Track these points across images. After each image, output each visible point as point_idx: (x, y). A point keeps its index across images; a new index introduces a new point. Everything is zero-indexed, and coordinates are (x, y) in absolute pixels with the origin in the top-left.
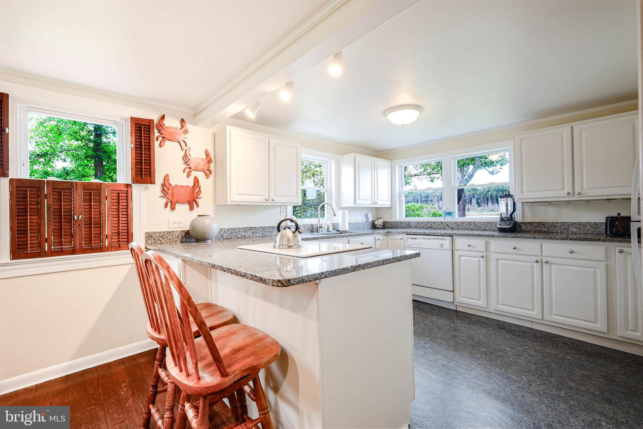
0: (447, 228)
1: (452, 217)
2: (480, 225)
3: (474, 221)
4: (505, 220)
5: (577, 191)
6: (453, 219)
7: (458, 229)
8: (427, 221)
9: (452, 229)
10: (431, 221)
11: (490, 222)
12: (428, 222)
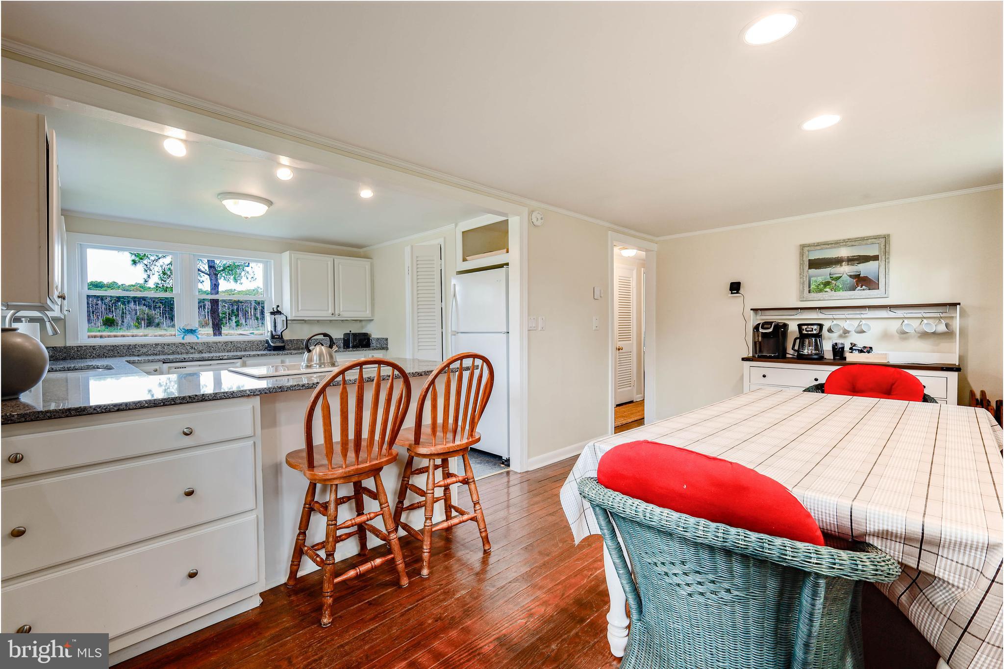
0: (193, 351)
1: (197, 336)
2: (239, 345)
3: (231, 341)
4: (276, 338)
5: (337, 313)
6: (198, 338)
7: (210, 352)
8: (154, 343)
9: (201, 352)
10: (162, 343)
11: (251, 341)
12: (156, 345)
